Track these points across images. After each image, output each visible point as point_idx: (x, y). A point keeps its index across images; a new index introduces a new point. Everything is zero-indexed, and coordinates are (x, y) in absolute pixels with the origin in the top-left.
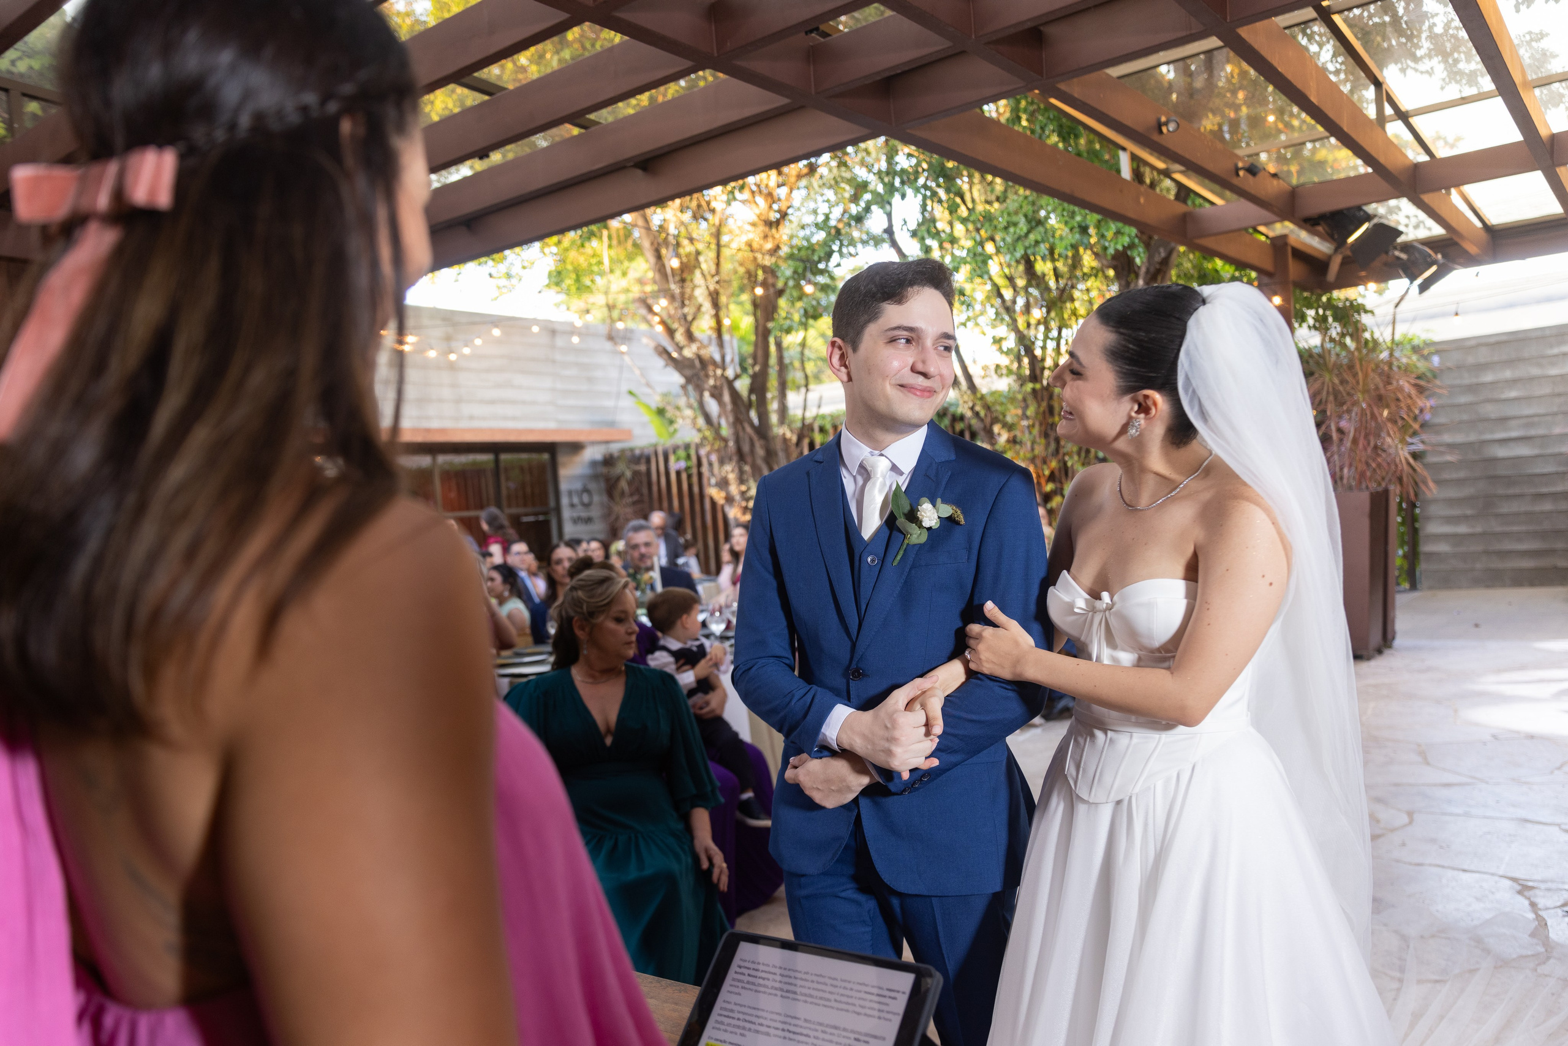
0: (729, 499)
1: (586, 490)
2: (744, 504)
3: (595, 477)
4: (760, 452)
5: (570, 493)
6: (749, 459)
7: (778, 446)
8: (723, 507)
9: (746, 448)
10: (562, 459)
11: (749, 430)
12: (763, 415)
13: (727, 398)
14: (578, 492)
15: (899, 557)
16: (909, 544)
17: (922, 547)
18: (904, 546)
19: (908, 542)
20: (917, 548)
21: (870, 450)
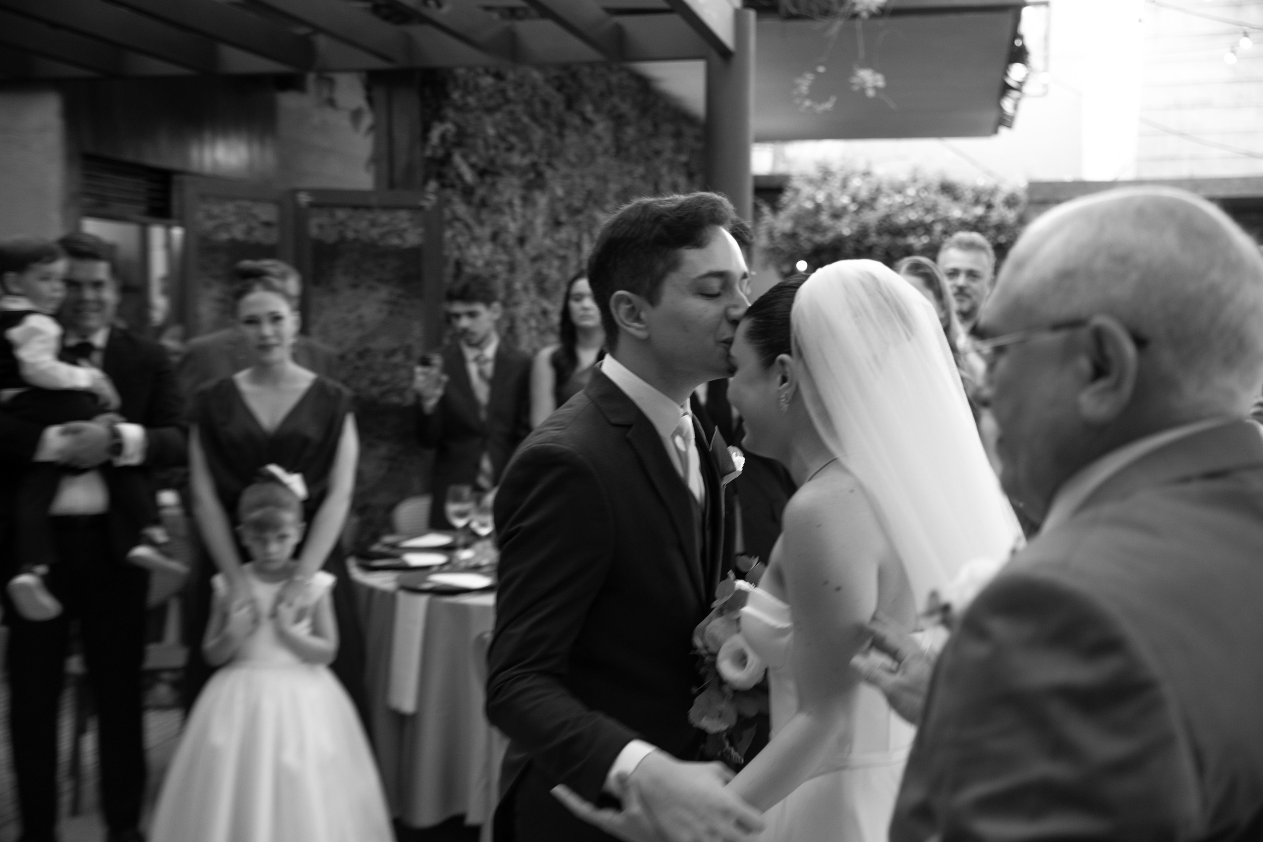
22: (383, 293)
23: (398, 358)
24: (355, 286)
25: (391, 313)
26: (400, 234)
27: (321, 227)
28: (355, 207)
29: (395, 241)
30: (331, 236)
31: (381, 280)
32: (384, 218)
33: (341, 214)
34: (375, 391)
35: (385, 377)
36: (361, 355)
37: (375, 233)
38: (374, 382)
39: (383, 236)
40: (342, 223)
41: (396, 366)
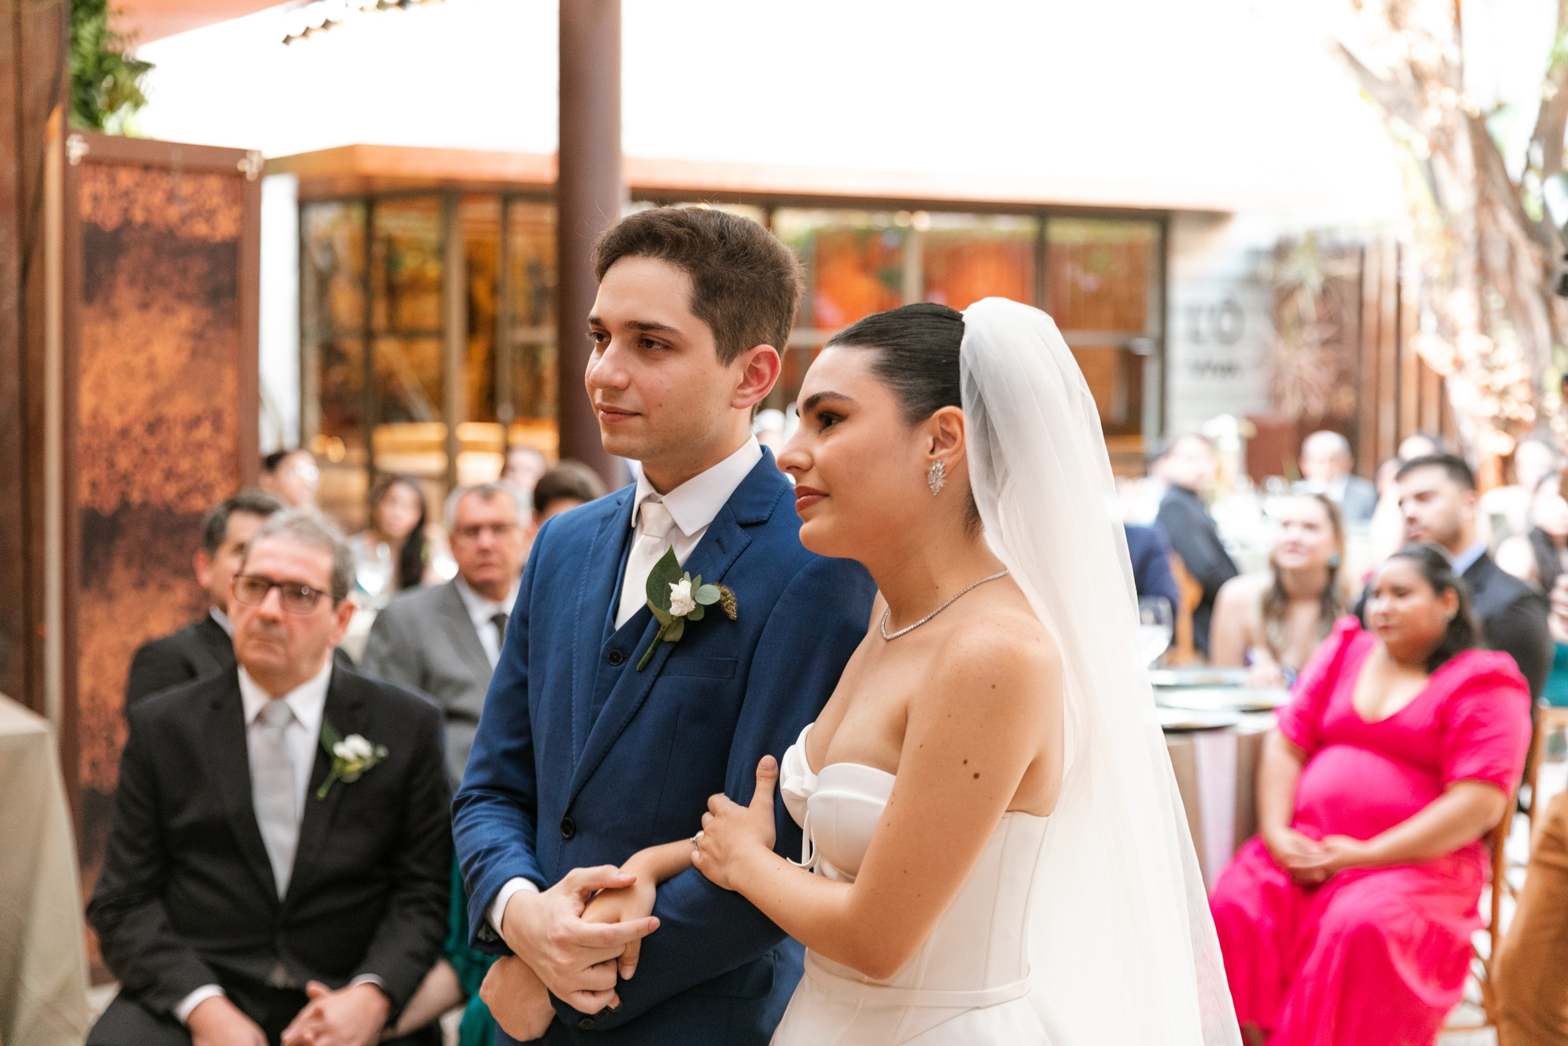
0: (1459, 365)
1: (1230, 307)
2: (1484, 378)
3: (1252, 281)
5: (1195, 311)
8: (1442, 382)
9: (1497, 260)
10: (1181, 236)
11: (1508, 222)
13: (1464, 149)
14: (1212, 311)
15: (645, 658)
16: (661, 641)
17: (677, 647)
18: (654, 642)
19: (660, 637)
20: (670, 648)
21: (653, 491)
22: (185, 318)
23: (204, 432)
24: (144, 306)
25: (194, 353)
26: (210, 215)
27: (96, 199)
28: (147, 167)
29: (201, 229)
30: (111, 219)
31: (181, 296)
32: (186, 187)
33: (126, 178)
34: (171, 491)
35: (185, 465)
36: (152, 428)
37: (174, 213)
38: (170, 475)
39: (184, 219)
40: (126, 193)
41: (200, 446)
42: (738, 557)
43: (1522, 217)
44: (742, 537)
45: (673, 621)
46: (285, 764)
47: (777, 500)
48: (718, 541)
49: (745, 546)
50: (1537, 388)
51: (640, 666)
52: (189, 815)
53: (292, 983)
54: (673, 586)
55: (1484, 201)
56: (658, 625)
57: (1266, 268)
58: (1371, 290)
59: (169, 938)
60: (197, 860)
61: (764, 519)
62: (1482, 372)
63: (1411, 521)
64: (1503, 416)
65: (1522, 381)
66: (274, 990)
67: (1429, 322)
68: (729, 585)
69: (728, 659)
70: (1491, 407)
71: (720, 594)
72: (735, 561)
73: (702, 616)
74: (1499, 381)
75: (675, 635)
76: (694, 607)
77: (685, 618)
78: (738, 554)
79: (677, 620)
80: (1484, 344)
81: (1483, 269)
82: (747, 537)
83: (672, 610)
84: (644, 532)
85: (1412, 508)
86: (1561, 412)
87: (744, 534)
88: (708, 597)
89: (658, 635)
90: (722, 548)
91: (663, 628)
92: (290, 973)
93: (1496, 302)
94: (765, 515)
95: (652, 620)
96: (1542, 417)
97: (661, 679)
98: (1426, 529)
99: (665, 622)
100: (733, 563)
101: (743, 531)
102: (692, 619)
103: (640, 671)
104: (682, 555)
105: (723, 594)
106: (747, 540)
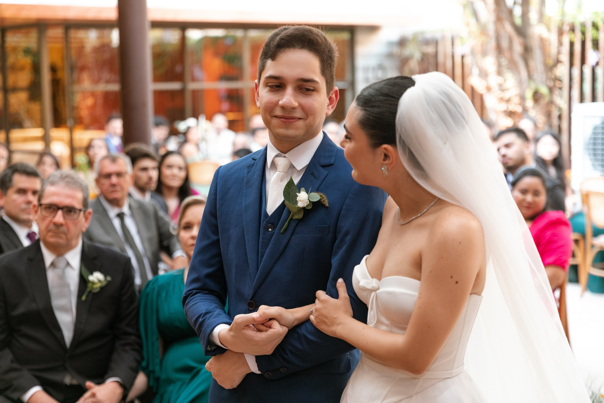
0: (489, 89)
1: (381, 67)
2: (500, 94)
3: (390, 55)
4: (518, 48)
5: (366, 69)
6: (507, 54)
7: (535, 44)
8: (481, 97)
9: (505, 44)
10: (360, 38)
11: (509, 28)
12: (525, 15)
14: (374, 69)
15: (284, 227)
16: (291, 219)
17: (300, 221)
18: (288, 220)
19: (291, 217)
20: (297, 222)
21: (279, 152)
42: (323, 180)
43: (514, 25)
44: (324, 172)
45: (298, 210)
46: (65, 285)
47: (335, 154)
48: (312, 174)
49: (326, 175)
50: (523, 98)
51: (283, 231)
52: (21, 310)
53: (75, 382)
54: (298, 194)
55: (499, 19)
56: (289, 212)
57: (396, 50)
58: (441, 58)
59: (16, 365)
60: (26, 330)
61: (332, 163)
62: (499, 92)
63: (504, 156)
64: (508, 110)
65: (516, 95)
66: (66, 386)
67: (475, 71)
68: (321, 192)
69: (325, 226)
70: (503, 107)
71: (319, 196)
72: (322, 182)
73: (311, 207)
74: (507, 95)
75: (299, 216)
76: (309, 203)
77: (304, 208)
78: (323, 179)
79: (300, 209)
80: (500, 80)
81: (499, 49)
82: (326, 172)
83: (299, 205)
84: (278, 170)
85: (504, 151)
86: (533, 108)
87: (324, 170)
88: (314, 198)
89: (290, 217)
90: (315, 177)
91: (293, 213)
92: (73, 378)
93: (504, 62)
94: (332, 161)
95: (285, 210)
96: (525, 110)
97: (293, 236)
98: (510, 159)
99: (293, 210)
100: (321, 183)
101: (323, 169)
102: (307, 208)
103: (282, 233)
104: (296, 181)
105: (321, 196)
106: (326, 173)
